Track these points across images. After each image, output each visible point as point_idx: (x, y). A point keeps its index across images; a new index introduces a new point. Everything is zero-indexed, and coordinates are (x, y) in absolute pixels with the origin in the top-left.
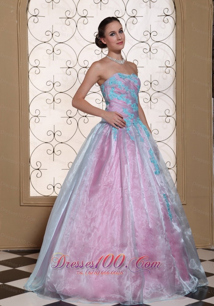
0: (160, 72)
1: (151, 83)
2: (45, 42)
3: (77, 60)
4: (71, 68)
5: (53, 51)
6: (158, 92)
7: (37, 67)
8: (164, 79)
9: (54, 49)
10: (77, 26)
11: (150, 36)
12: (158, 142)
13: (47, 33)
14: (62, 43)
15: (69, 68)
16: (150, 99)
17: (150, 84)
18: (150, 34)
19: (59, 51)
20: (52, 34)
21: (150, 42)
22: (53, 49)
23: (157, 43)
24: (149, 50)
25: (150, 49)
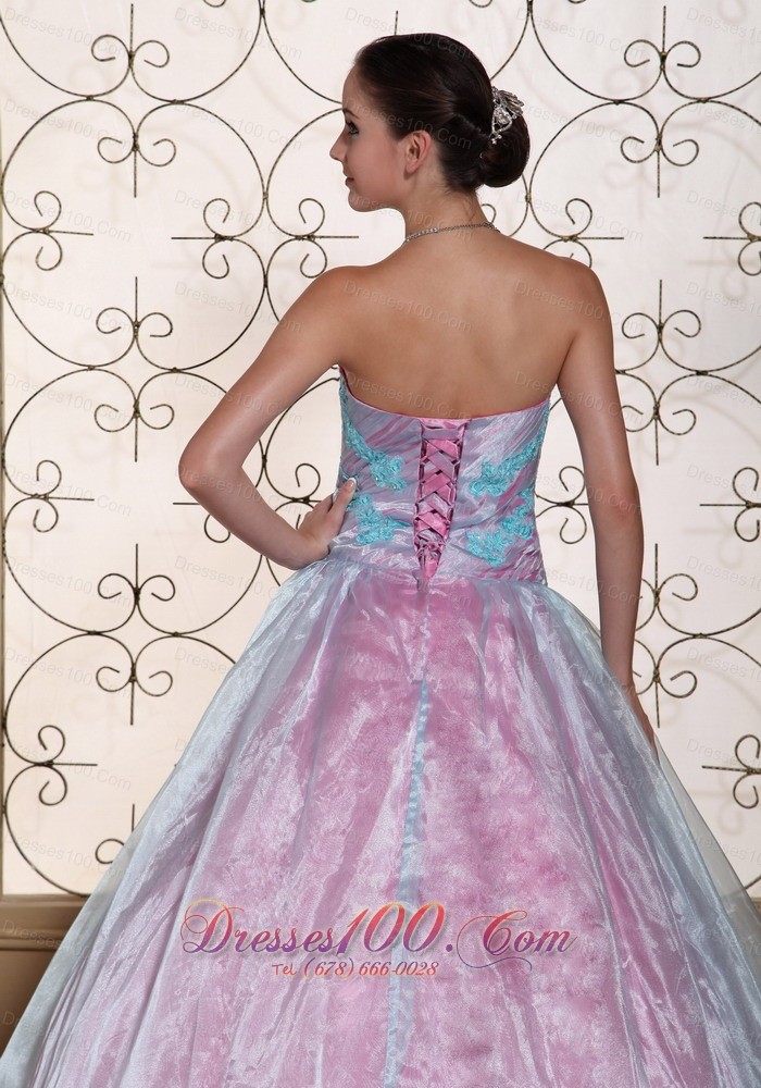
0: (711, 263)
1: (660, 328)
2: (89, 98)
3: (261, 197)
4: (232, 239)
5: (135, 147)
6: (699, 373)
7: (45, 231)
8: (731, 299)
9: (140, 134)
10: (262, 12)
11: (663, 69)
12: (695, 636)
13: (102, 50)
14: (182, 102)
15: (219, 238)
16: (652, 412)
17: (655, 331)
18: (663, 59)
19: (166, 148)
20: (131, 56)
21: (662, 101)
22: (135, 136)
23: (701, 104)
24: (651, 143)
25: (659, 142)
